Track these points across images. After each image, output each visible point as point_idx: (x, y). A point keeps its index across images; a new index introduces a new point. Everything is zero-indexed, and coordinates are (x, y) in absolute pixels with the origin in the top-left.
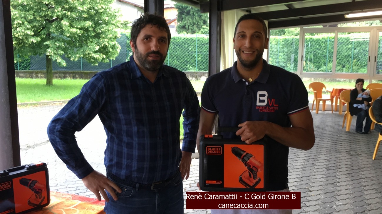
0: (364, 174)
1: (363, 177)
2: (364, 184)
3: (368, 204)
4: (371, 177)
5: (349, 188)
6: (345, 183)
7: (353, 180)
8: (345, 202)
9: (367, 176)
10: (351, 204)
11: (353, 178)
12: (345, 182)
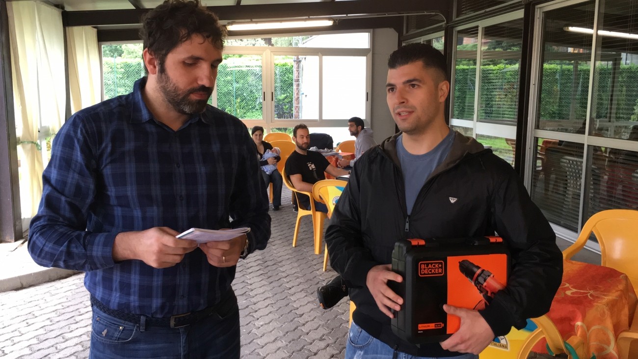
0: (284, 270)
1: (284, 275)
2: (288, 286)
3: (299, 315)
4: (295, 273)
5: (268, 295)
6: (261, 290)
7: (272, 282)
8: (267, 319)
9: (288, 272)
10: (276, 320)
11: (270, 280)
12: (261, 287)
